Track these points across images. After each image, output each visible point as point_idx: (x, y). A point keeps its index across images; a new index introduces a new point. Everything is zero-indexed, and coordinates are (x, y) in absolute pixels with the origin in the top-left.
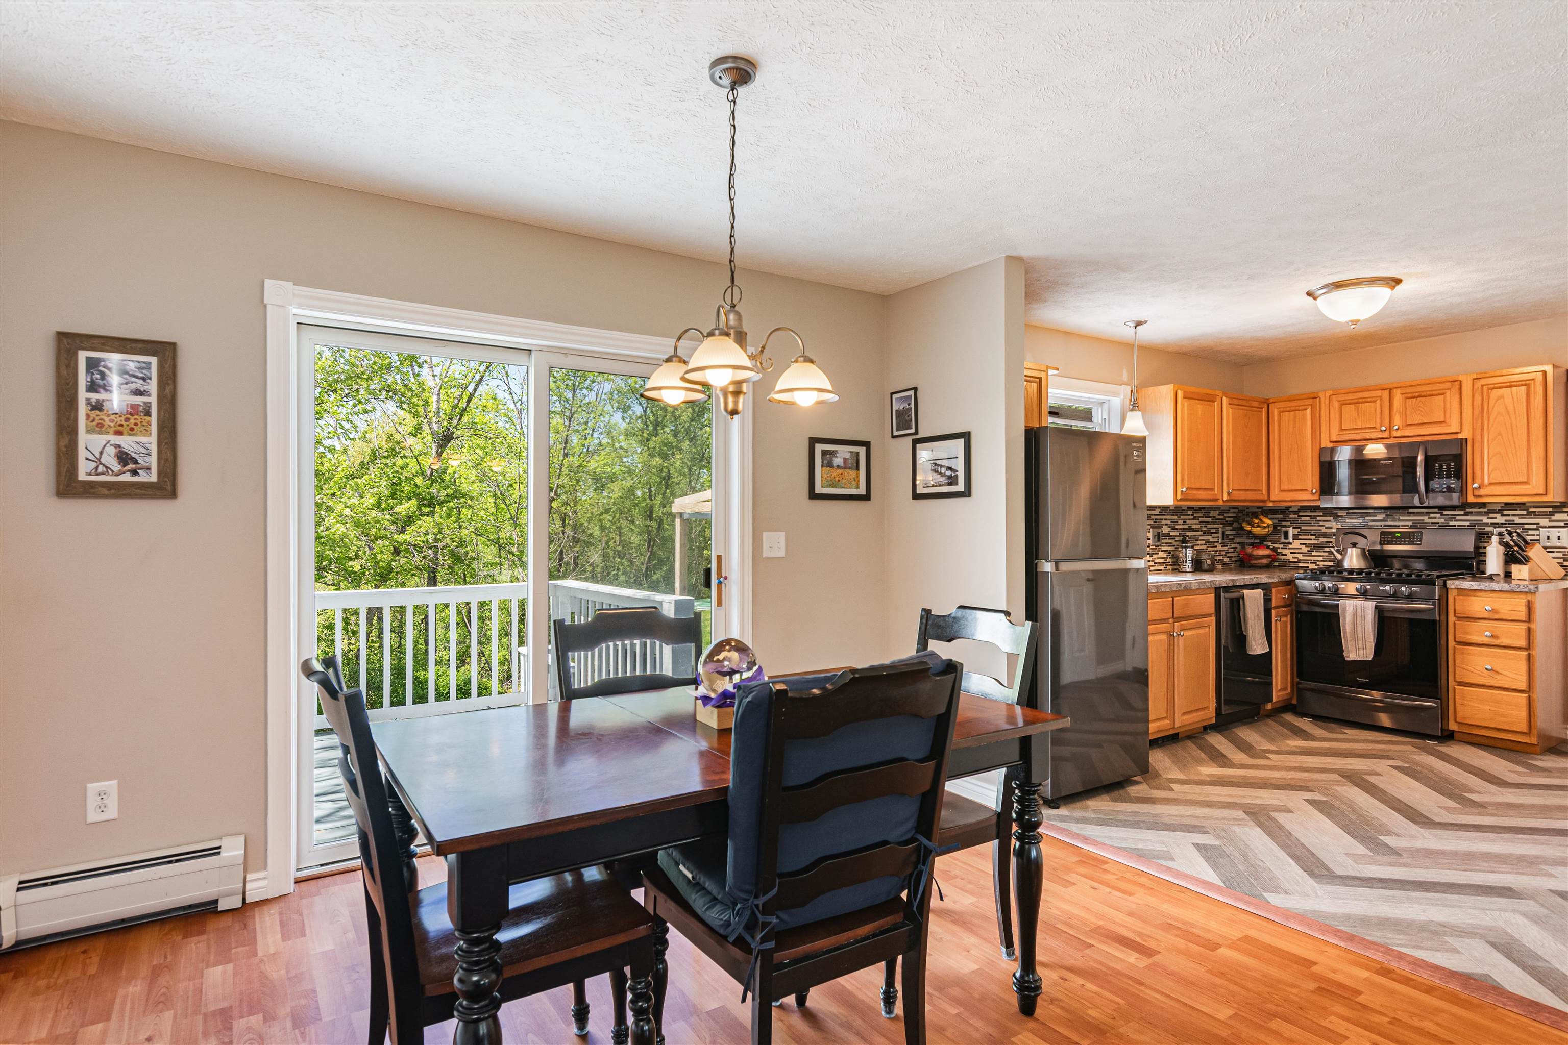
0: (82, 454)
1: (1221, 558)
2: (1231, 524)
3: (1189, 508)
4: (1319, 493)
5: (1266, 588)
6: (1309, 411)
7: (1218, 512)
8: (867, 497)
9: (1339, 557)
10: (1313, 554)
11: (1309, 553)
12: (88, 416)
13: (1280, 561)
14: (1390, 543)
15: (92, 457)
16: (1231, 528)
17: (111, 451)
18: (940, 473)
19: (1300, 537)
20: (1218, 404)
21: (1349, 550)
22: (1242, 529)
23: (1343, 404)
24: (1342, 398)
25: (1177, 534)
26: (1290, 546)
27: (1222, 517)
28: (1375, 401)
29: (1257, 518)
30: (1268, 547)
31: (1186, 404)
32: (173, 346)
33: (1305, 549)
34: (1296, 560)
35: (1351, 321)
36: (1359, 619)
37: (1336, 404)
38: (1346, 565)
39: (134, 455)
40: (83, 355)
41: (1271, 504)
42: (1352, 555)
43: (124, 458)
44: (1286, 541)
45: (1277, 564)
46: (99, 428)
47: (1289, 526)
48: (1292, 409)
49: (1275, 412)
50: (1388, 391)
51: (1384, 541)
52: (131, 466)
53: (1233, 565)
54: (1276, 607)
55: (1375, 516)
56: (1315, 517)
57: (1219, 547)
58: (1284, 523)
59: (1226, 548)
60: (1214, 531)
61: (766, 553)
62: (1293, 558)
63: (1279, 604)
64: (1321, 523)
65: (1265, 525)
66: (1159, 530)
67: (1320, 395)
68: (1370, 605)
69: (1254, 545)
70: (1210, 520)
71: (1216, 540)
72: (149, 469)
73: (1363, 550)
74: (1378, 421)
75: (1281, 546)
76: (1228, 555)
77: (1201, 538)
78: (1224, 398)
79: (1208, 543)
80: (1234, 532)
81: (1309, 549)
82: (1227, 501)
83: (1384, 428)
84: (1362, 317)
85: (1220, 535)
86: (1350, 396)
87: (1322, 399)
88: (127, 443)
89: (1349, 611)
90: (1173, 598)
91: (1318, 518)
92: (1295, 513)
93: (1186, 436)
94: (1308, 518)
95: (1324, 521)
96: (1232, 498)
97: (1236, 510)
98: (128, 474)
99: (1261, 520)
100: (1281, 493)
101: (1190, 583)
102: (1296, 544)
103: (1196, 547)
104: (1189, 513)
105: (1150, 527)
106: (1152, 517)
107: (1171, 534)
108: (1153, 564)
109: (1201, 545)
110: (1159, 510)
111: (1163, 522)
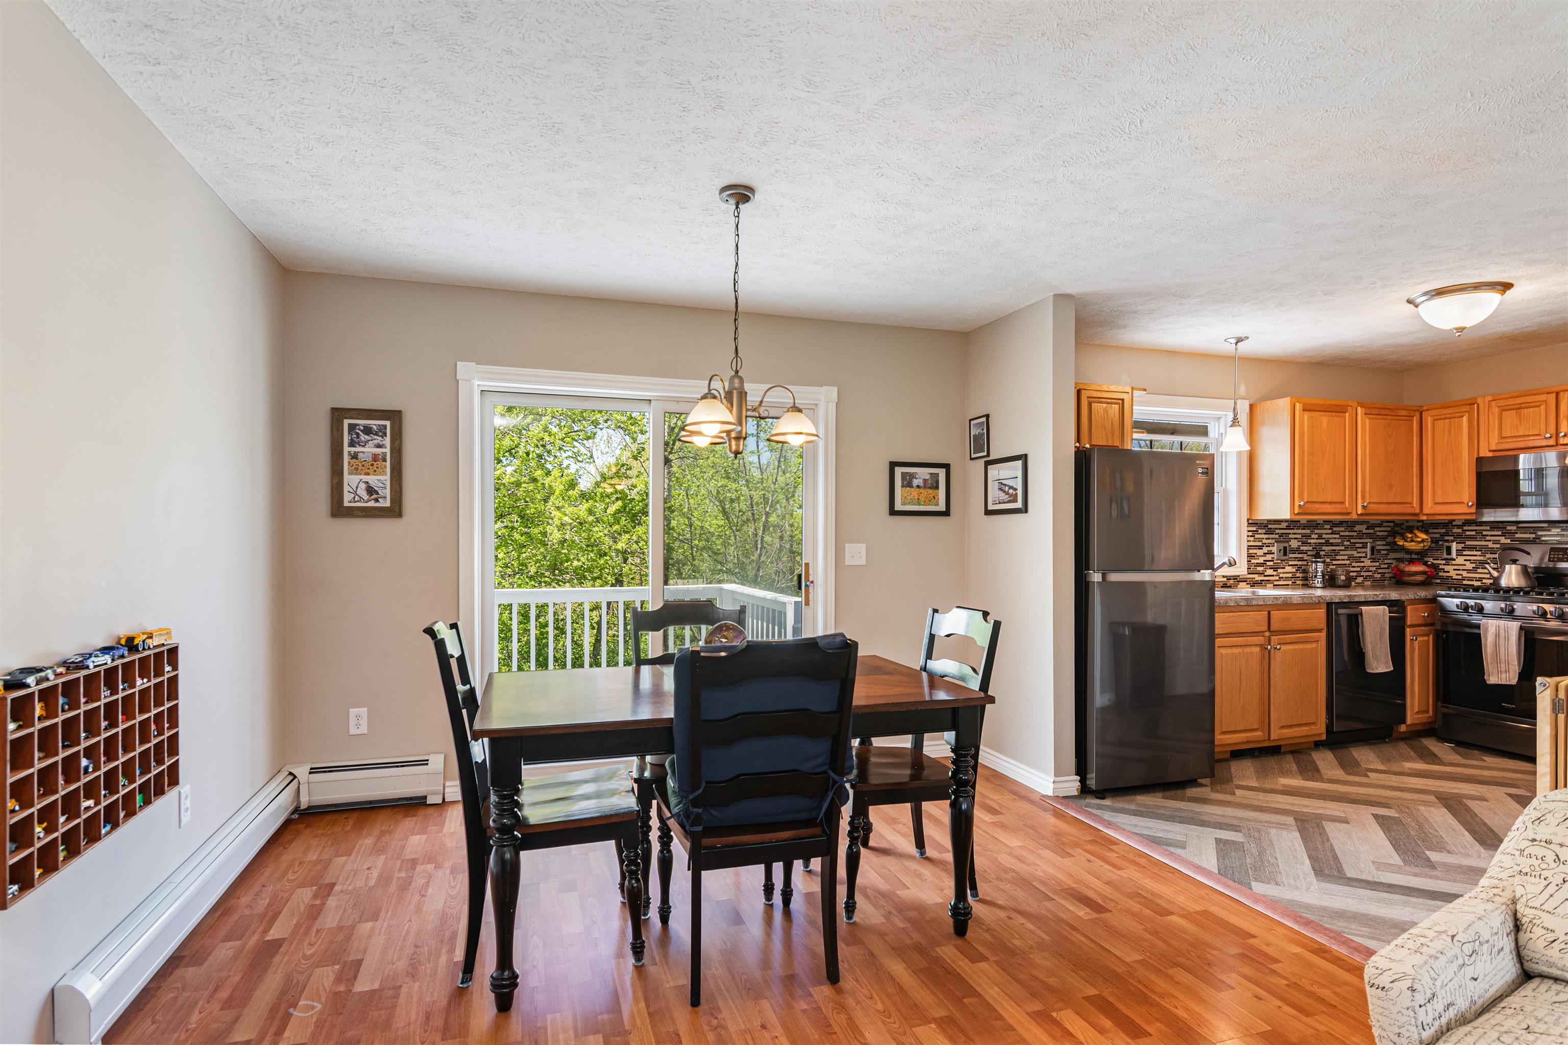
0: (346, 488)
1: (1370, 574)
2: (1383, 538)
3: (1326, 522)
4: (1475, 506)
5: (1397, 606)
6: (1465, 419)
7: (1366, 526)
8: (946, 513)
9: (1495, 574)
10: (1479, 570)
11: (1474, 570)
12: (349, 463)
13: (1442, 578)
14: (1562, 560)
15: (351, 491)
16: (1384, 543)
17: (363, 486)
18: (1004, 492)
19: (1464, 553)
20: (1349, 415)
21: (1507, 567)
22: (1395, 543)
23: (1503, 409)
24: (1502, 403)
25: (1311, 548)
26: (1454, 562)
27: (1372, 531)
28: (1539, 406)
29: (1411, 532)
30: (1425, 564)
31: (1306, 416)
32: (399, 413)
33: (1470, 566)
34: (1460, 577)
35: (1456, 329)
36: (1502, 640)
37: (1496, 411)
38: (1504, 583)
39: (376, 488)
40: (346, 422)
41: (1425, 518)
42: (1510, 572)
43: (370, 491)
44: (1449, 557)
45: (1438, 581)
46: (355, 471)
47: (1453, 541)
48: (1447, 416)
49: (1428, 420)
50: (1554, 394)
51: (1554, 558)
52: (374, 496)
53: (1386, 582)
54: (1412, 626)
55: (1549, 530)
56: (1480, 532)
57: (1367, 563)
58: (1446, 538)
59: (1377, 564)
60: (1361, 545)
61: (848, 561)
62: (1457, 575)
63: (1416, 622)
64: (1488, 538)
65: (1419, 540)
66: (1286, 545)
67: (1479, 401)
68: (1514, 626)
69: (1411, 562)
70: (1355, 534)
71: (1364, 555)
72: (385, 498)
73: (1525, 568)
74: (1543, 427)
75: (1444, 562)
76: (1380, 571)
77: (1342, 553)
78: (1359, 408)
79: (1350, 557)
80: (1388, 547)
81: (1474, 565)
82: (1361, 515)
83: (1548, 435)
84: (1468, 325)
85: (1368, 550)
86: (1511, 402)
87: (1481, 406)
88: (373, 480)
89: (1492, 631)
90: (1269, 613)
91: (1484, 533)
92: (1458, 527)
93: (1306, 449)
94: (1474, 533)
95: (1491, 536)
96: (1367, 512)
97: (1392, 524)
98: (373, 501)
99: (1415, 534)
100: (1435, 506)
101: (1291, 598)
102: (1460, 560)
103: (1334, 562)
104: (1326, 527)
105: (1273, 541)
106: (1277, 531)
107: (1302, 548)
108: (1277, 578)
109: (1342, 560)
110: (1286, 524)
111: (1291, 536)
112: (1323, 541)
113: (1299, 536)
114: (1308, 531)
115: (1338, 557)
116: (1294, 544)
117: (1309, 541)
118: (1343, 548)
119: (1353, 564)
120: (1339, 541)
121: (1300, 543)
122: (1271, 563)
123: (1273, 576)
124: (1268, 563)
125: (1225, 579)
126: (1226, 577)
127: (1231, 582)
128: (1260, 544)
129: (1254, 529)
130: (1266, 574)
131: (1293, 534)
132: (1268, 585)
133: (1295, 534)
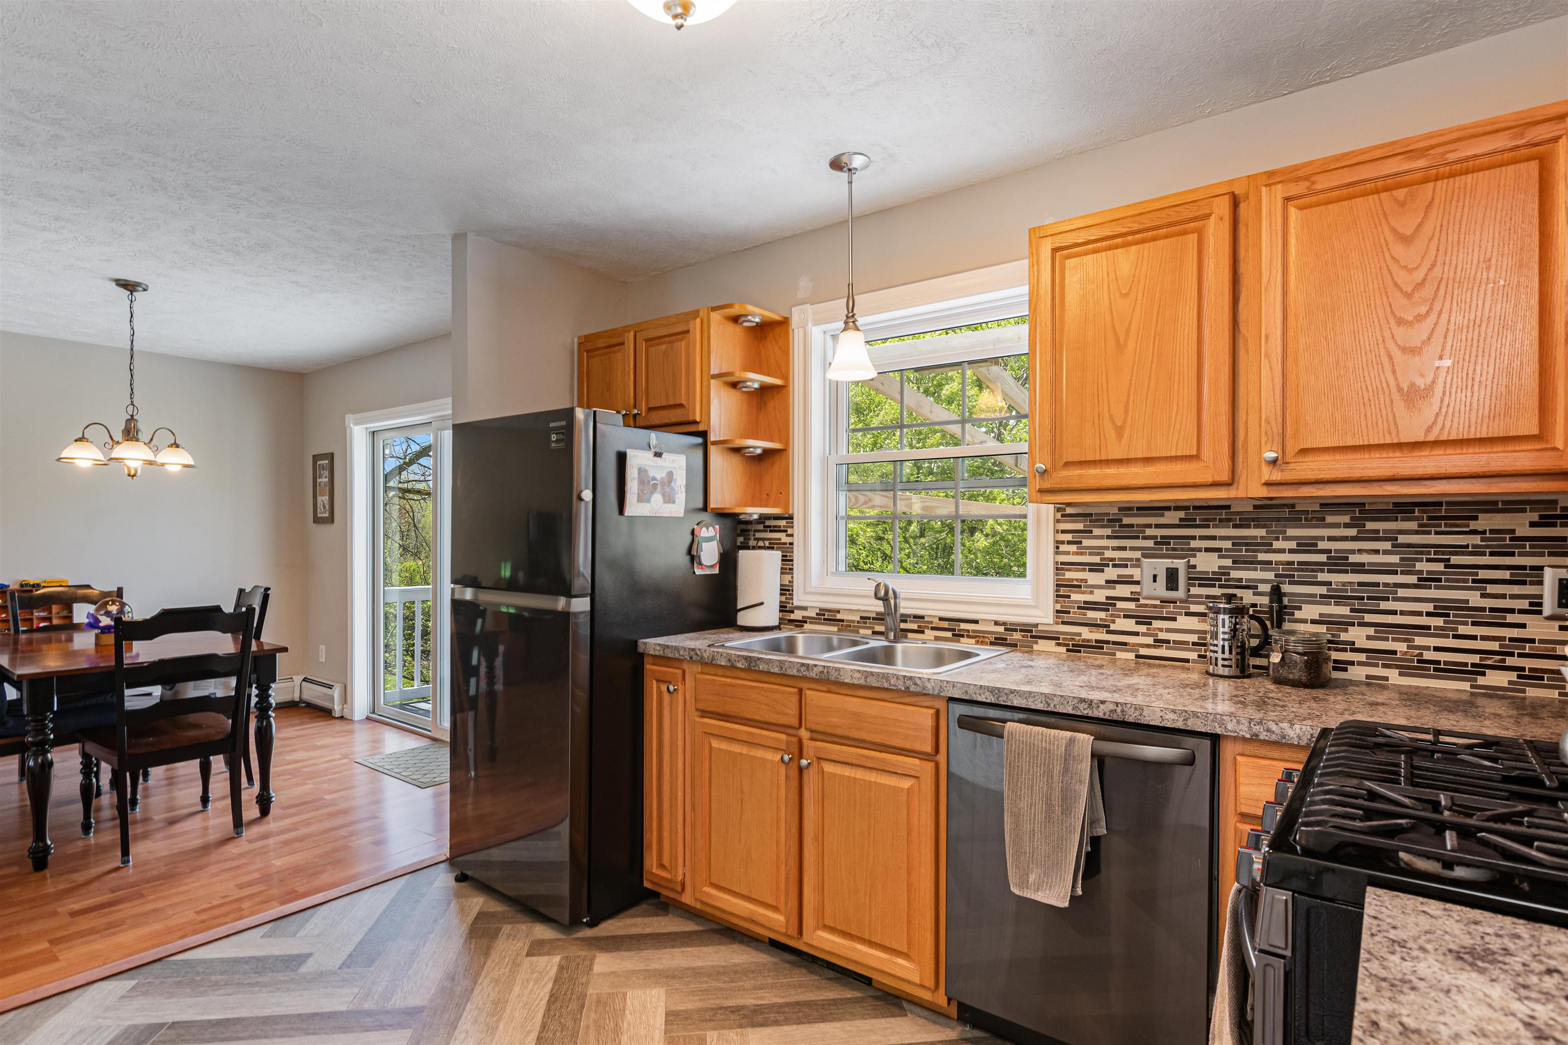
12: (318, 489)
17: (322, 503)
40: (318, 463)
43: (324, 506)
90: (801, 692)
103: (1368, 618)
104: (1330, 519)
105: (1138, 554)
106: (1149, 532)
107: (1234, 574)
108: (1150, 640)
109: (1403, 613)
110: (1182, 514)
111: (1194, 544)
112: (1323, 558)
113: (1228, 544)
114: (1262, 532)
115: (1384, 605)
116: (1207, 563)
117: (1261, 557)
118: (1413, 579)
119: (1462, 630)
120: (1395, 559)
121: (1228, 562)
122: (1131, 605)
123: (1136, 634)
124: (1120, 605)
125: (1001, 629)
126: (1004, 624)
127: (1017, 636)
128: (1096, 559)
129: (1080, 526)
130: (1113, 627)
131: (1202, 538)
132: (1119, 655)
133: (1214, 538)
